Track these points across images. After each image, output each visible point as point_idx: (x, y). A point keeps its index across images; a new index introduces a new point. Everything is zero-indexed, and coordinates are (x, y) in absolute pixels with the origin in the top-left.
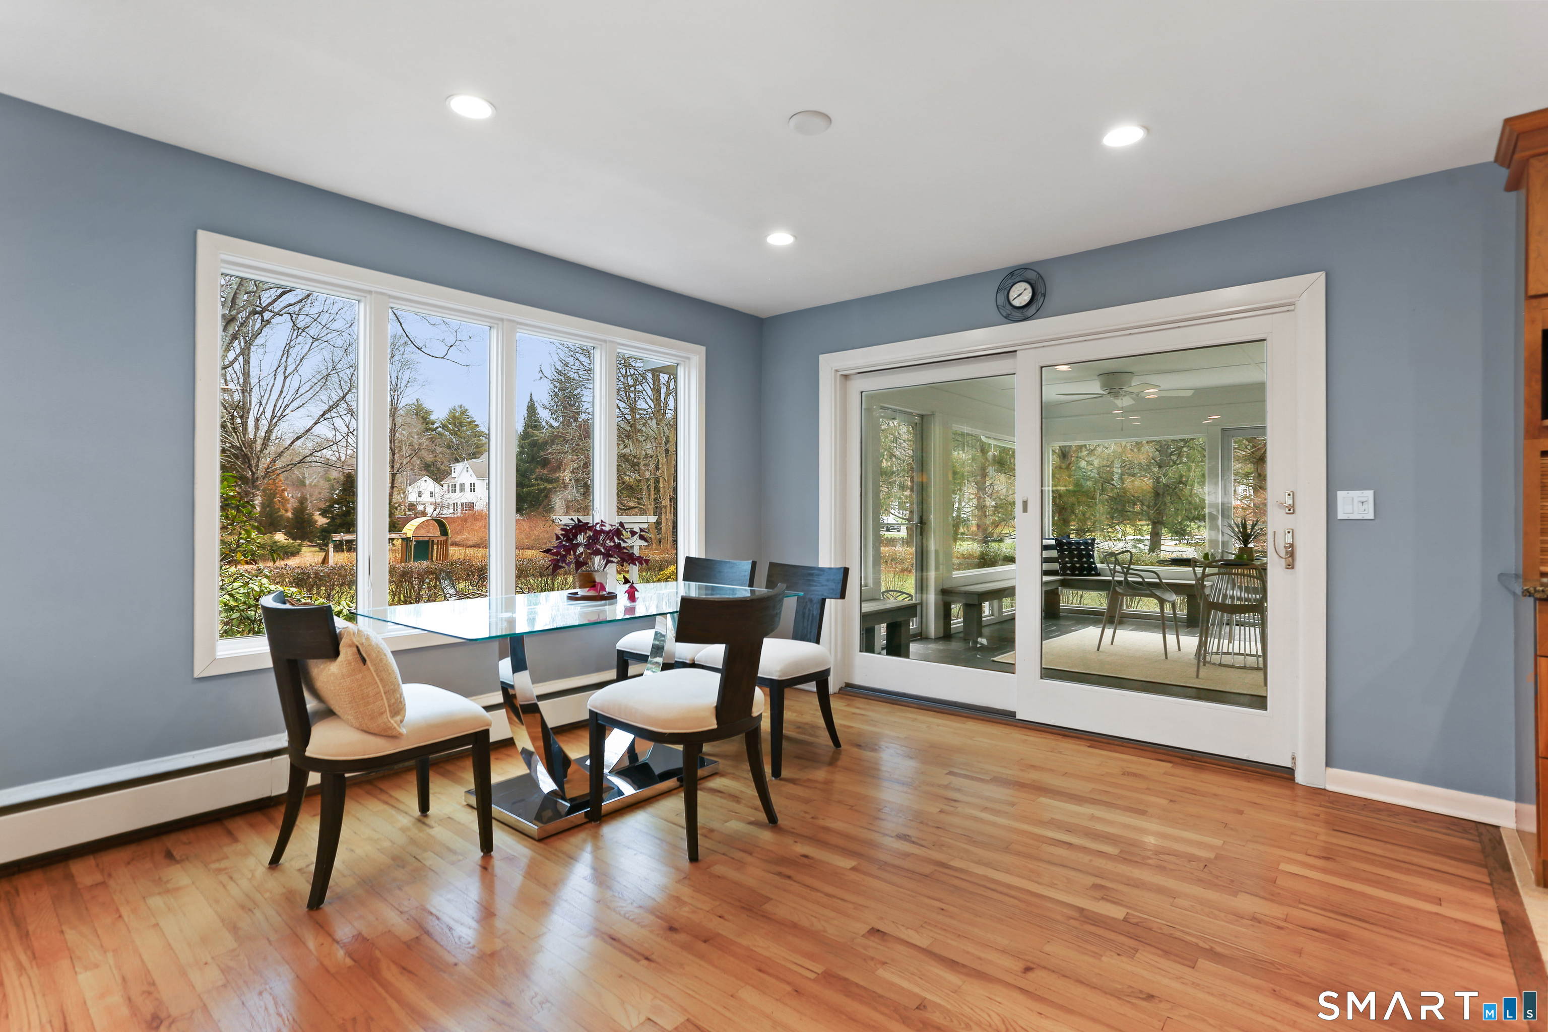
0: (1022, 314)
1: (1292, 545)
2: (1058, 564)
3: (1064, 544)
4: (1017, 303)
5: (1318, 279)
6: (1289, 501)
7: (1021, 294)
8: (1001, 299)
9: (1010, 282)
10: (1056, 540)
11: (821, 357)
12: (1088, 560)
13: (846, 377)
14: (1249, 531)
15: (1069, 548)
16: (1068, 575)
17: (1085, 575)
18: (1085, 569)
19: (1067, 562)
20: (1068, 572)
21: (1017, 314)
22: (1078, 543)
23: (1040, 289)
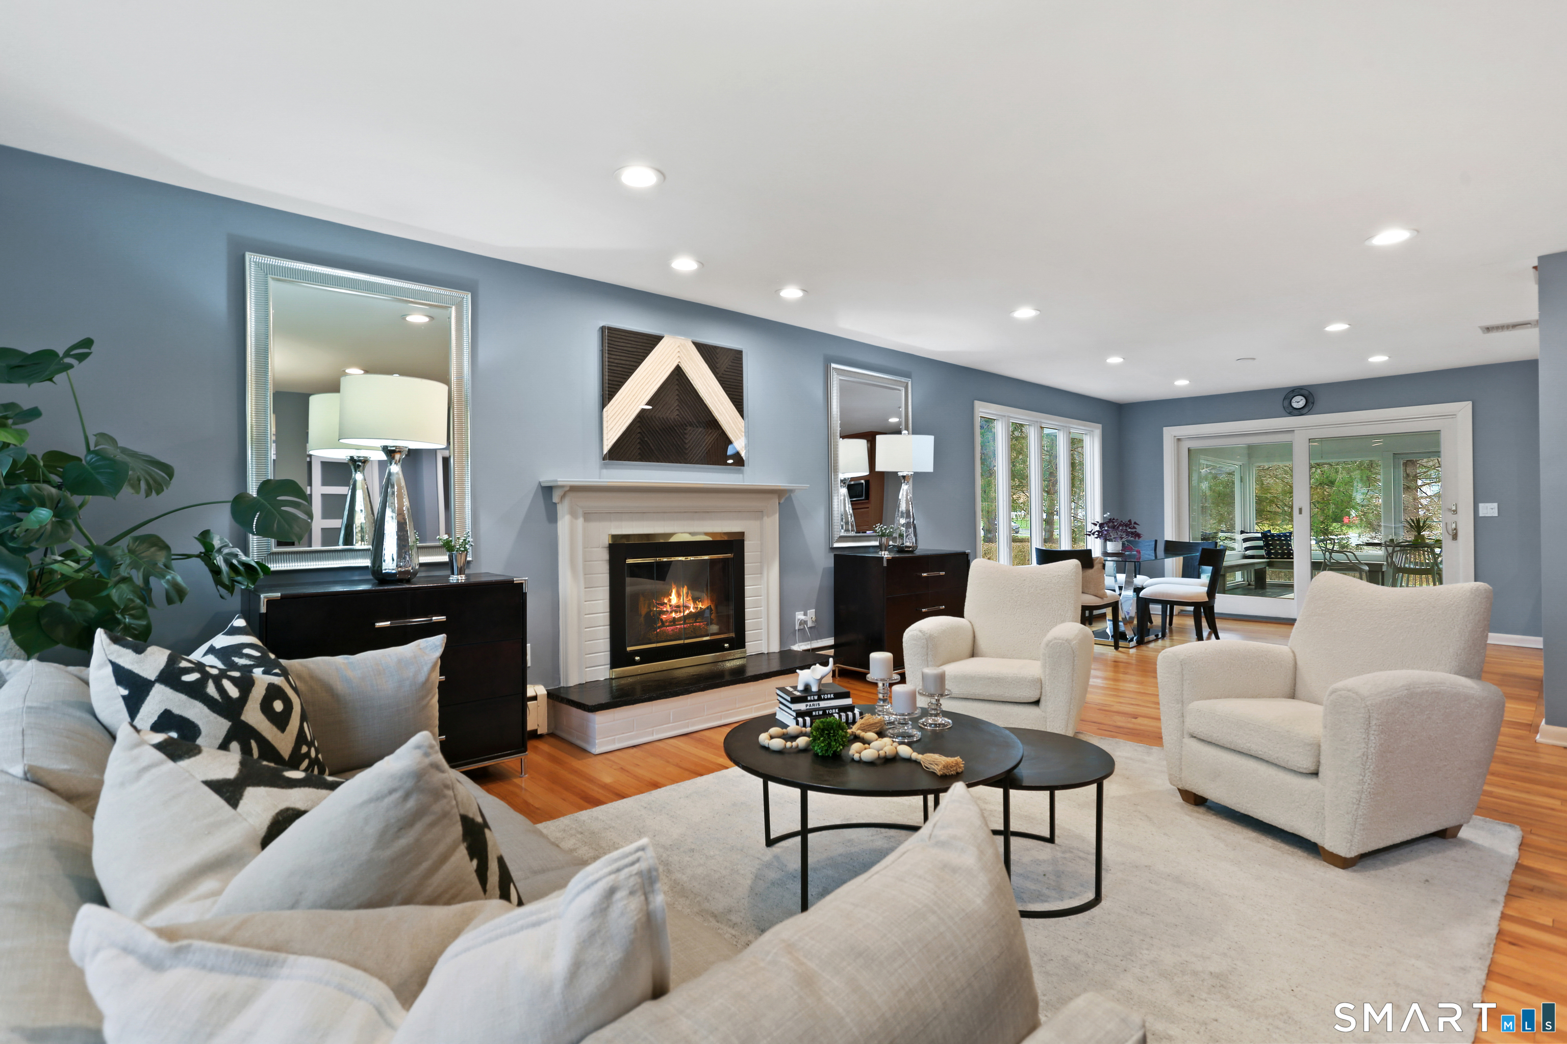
0: (1299, 412)
1: (1455, 529)
2: (1264, 551)
3: (1269, 536)
4: (1295, 405)
5: (1469, 404)
6: (1454, 508)
7: (1299, 402)
8: (1286, 403)
9: (1292, 395)
10: (1262, 533)
11: (1164, 428)
12: (1288, 548)
13: (1179, 440)
14: (1421, 525)
15: (1272, 539)
16: (1273, 558)
17: (1285, 558)
18: (1285, 554)
19: (1272, 549)
20: (1273, 556)
21: (1296, 412)
22: (1279, 536)
23: (1311, 400)
